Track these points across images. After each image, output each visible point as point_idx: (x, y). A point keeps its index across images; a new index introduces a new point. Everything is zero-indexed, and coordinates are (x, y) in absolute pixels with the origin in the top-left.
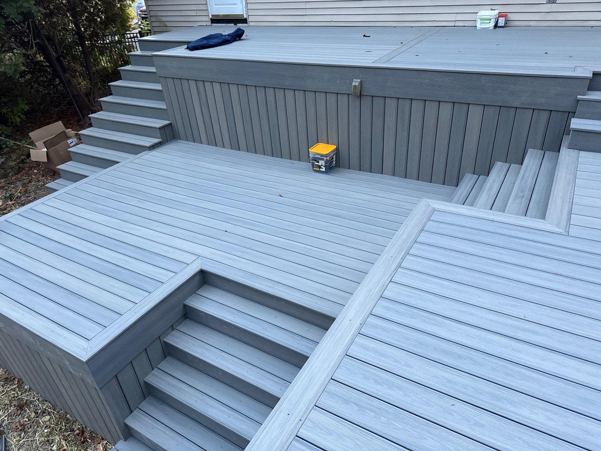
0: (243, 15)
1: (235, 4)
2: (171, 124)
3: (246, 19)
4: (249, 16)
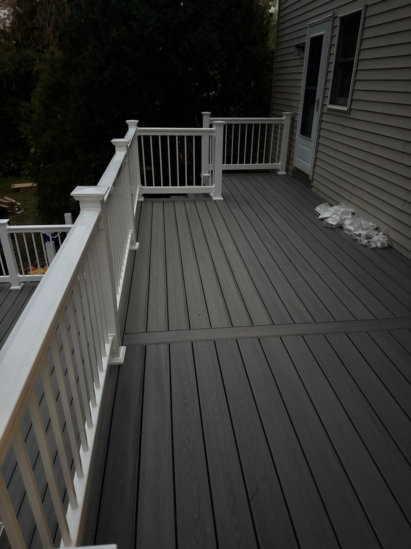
1: (307, 162)
4: (313, 179)
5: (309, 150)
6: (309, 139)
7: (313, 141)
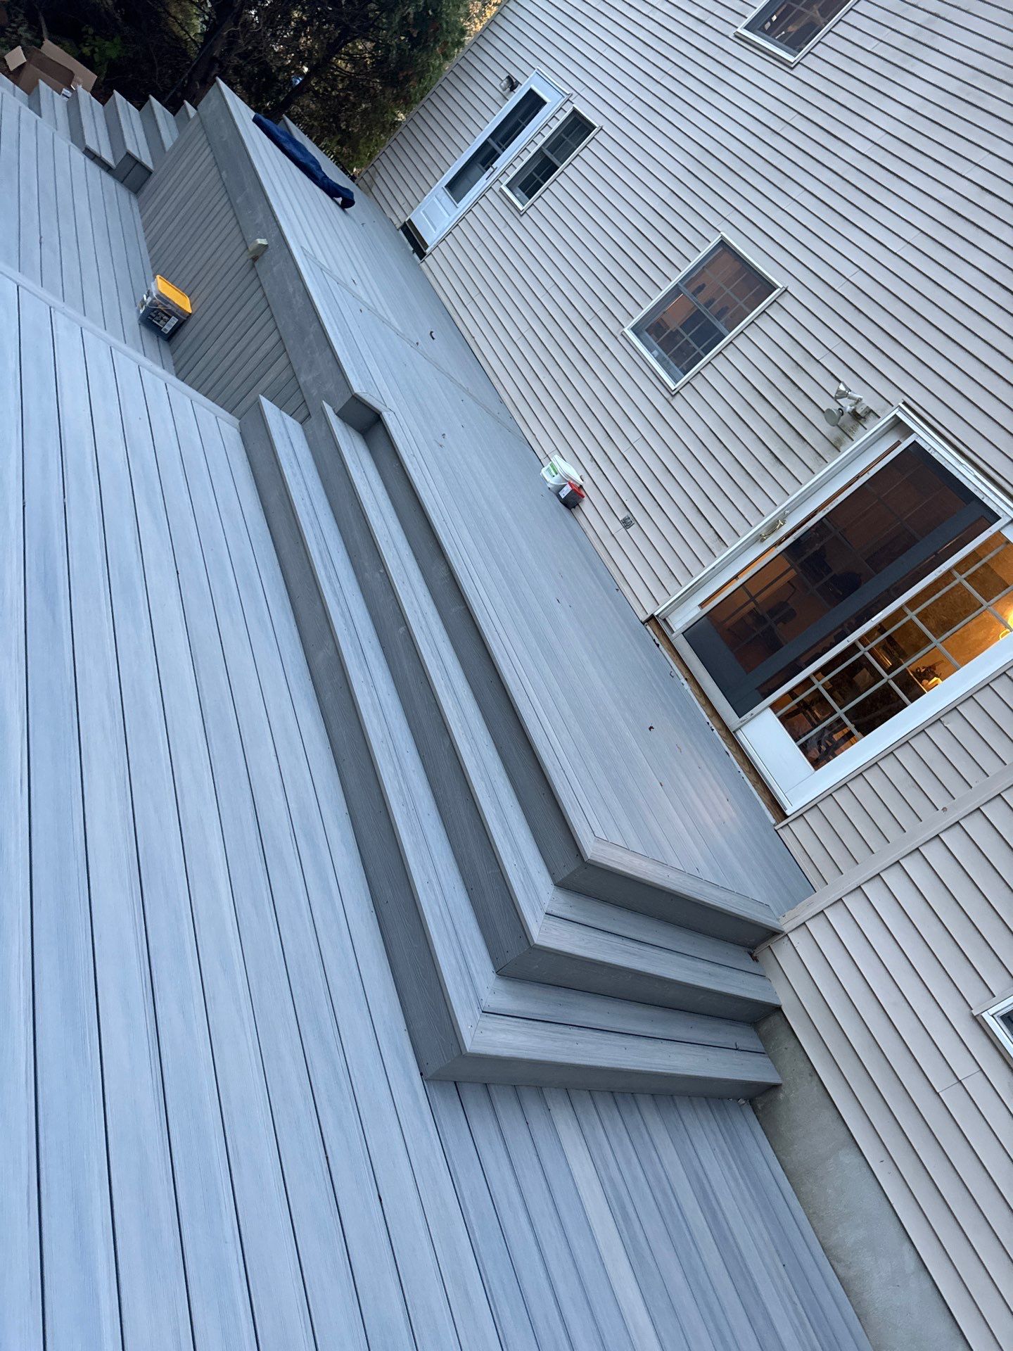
0: (428, 247)
1: (435, 229)
2: (150, 173)
3: (425, 254)
4: (431, 253)
5: (447, 216)
6: (456, 203)
7: (459, 210)
